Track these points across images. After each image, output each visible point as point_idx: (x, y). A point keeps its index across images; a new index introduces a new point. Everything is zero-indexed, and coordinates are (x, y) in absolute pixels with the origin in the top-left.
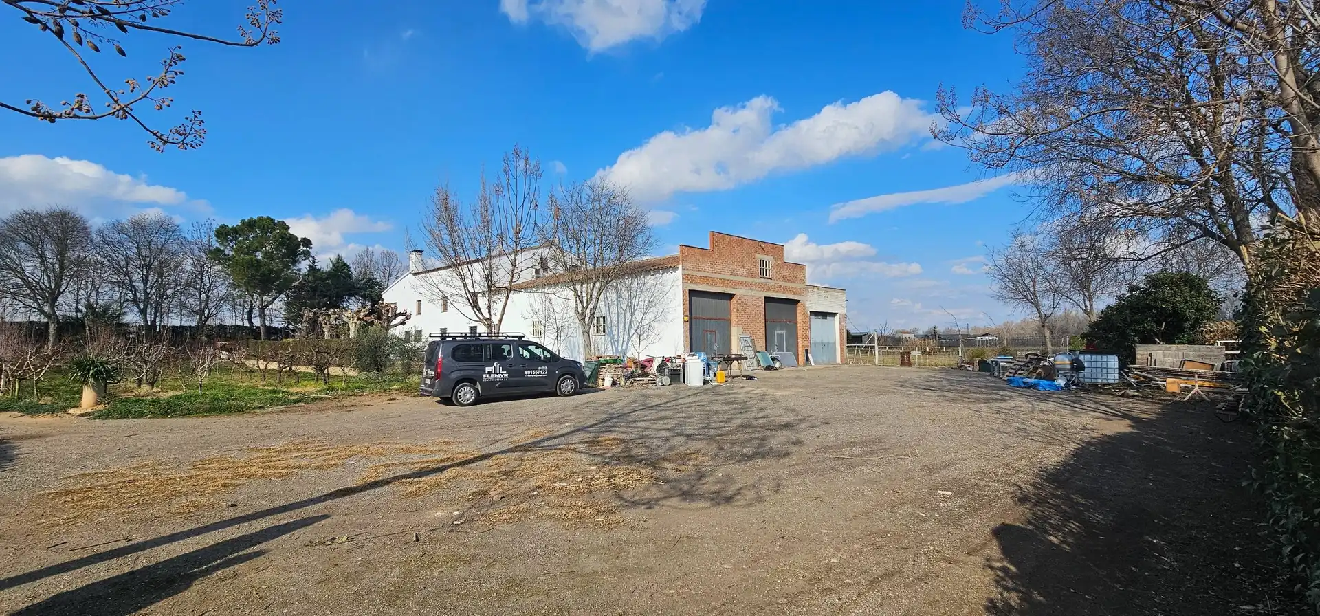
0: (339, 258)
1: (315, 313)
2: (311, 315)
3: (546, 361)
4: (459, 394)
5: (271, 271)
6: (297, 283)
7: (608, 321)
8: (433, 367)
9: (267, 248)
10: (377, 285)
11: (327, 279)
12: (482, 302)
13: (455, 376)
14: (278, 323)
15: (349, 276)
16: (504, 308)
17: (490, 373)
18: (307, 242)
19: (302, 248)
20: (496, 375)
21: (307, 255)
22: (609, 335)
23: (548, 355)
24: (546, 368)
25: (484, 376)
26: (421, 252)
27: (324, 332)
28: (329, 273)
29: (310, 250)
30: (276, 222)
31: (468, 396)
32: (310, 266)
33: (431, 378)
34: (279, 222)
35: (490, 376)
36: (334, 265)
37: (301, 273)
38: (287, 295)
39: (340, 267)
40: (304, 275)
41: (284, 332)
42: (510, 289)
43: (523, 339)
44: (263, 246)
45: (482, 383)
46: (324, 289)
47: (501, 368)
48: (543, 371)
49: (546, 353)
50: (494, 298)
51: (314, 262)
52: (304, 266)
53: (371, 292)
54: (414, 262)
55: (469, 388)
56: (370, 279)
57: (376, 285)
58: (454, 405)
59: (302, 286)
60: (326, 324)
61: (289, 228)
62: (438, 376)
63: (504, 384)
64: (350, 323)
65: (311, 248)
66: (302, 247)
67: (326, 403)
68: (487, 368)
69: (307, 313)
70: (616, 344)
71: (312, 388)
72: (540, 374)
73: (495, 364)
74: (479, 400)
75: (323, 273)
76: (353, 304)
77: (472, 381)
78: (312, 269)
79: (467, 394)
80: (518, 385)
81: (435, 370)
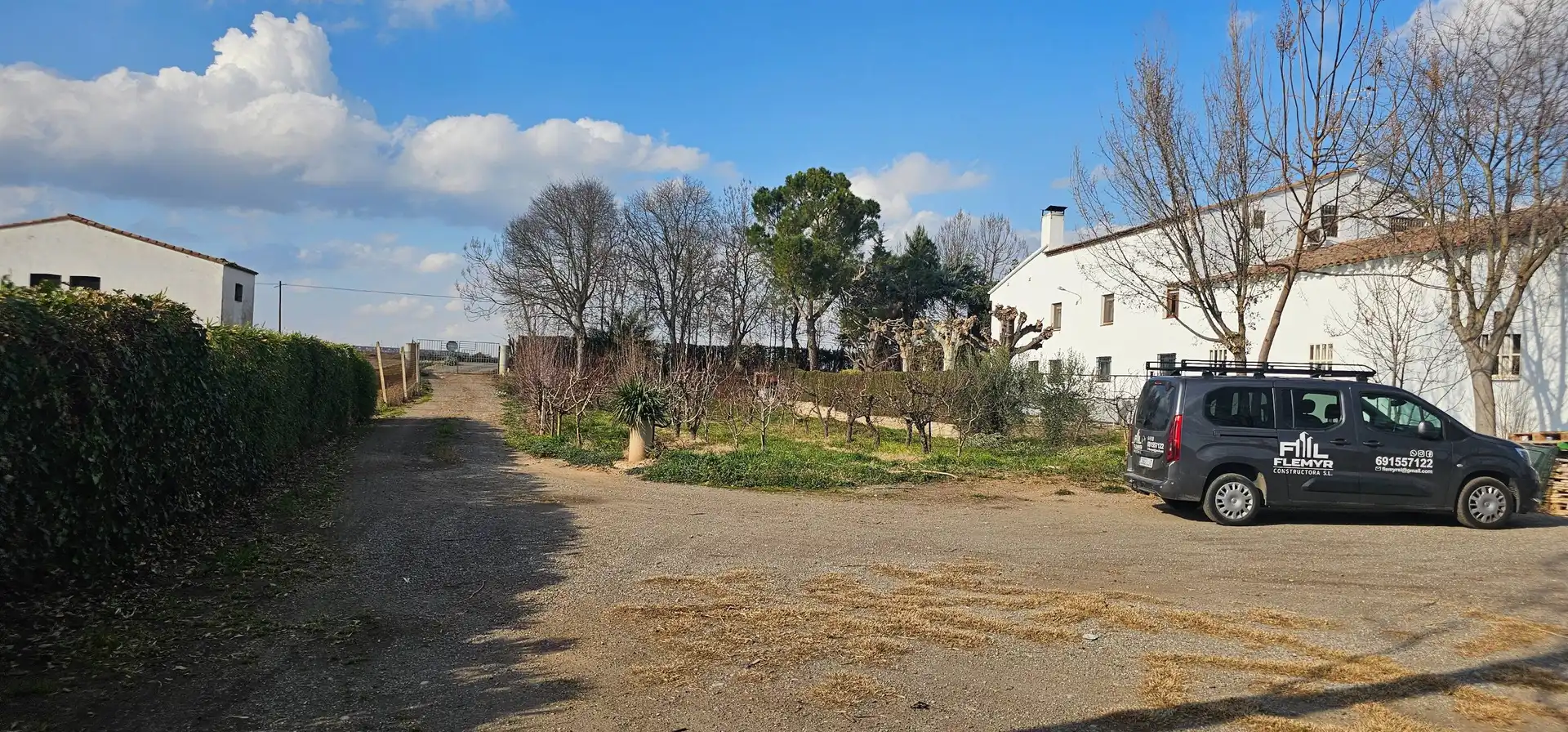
0: (920, 232)
1: (889, 328)
2: (883, 329)
3: (1429, 438)
4: (1218, 497)
5: (825, 259)
6: (858, 278)
7: (1530, 345)
8: (1163, 433)
9: (820, 220)
10: (978, 276)
11: (900, 269)
12: (1225, 299)
13: (1211, 455)
14: (829, 343)
15: (934, 263)
16: (1279, 311)
17: (1290, 456)
18: (873, 208)
19: (867, 219)
20: (1303, 461)
21: (873, 228)
22: (1531, 382)
23: (1438, 424)
24: (1431, 454)
25: (1276, 461)
26: (1061, 209)
27: (899, 359)
28: (904, 259)
29: (878, 221)
30: (832, 175)
31: (1239, 503)
32: (876, 249)
33: (1156, 457)
34: (835, 175)
35: (1289, 462)
36: (912, 245)
37: (865, 260)
38: (843, 299)
39: (922, 247)
40: (868, 265)
41: (838, 360)
42: (1290, 271)
43: (1371, 380)
44: (813, 216)
45: (1272, 478)
46: (897, 287)
47: (1316, 446)
48: (1423, 461)
49: (1430, 418)
50: (1253, 290)
51: (881, 241)
52: (867, 247)
53: (970, 290)
54: (1050, 230)
55: (1240, 486)
56: (967, 267)
57: (976, 278)
58: (1205, 518)
59: (865, 283)
60: (904, 345)
61: (849, 184)
62: (1173, 453)
63: (1321, 484)
64: (945, 344)
65: (879, 217)
66: (866, 217)
67: (949, 488)
68: (1282, 444)
69: (877, 328)
70: (1554, 404)
71: (910, 456)
72: (1414, 466)
73: (1303, 436)
74: (1262, 516)
75: (895, 258)
76: (937, 312)
77: (1248, 471)
78: (879, 250)
79: (1236, 497)
80: (1357, 488)
81: (1167, 441)
